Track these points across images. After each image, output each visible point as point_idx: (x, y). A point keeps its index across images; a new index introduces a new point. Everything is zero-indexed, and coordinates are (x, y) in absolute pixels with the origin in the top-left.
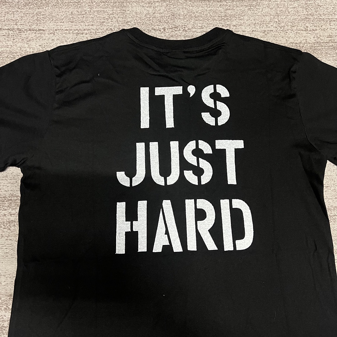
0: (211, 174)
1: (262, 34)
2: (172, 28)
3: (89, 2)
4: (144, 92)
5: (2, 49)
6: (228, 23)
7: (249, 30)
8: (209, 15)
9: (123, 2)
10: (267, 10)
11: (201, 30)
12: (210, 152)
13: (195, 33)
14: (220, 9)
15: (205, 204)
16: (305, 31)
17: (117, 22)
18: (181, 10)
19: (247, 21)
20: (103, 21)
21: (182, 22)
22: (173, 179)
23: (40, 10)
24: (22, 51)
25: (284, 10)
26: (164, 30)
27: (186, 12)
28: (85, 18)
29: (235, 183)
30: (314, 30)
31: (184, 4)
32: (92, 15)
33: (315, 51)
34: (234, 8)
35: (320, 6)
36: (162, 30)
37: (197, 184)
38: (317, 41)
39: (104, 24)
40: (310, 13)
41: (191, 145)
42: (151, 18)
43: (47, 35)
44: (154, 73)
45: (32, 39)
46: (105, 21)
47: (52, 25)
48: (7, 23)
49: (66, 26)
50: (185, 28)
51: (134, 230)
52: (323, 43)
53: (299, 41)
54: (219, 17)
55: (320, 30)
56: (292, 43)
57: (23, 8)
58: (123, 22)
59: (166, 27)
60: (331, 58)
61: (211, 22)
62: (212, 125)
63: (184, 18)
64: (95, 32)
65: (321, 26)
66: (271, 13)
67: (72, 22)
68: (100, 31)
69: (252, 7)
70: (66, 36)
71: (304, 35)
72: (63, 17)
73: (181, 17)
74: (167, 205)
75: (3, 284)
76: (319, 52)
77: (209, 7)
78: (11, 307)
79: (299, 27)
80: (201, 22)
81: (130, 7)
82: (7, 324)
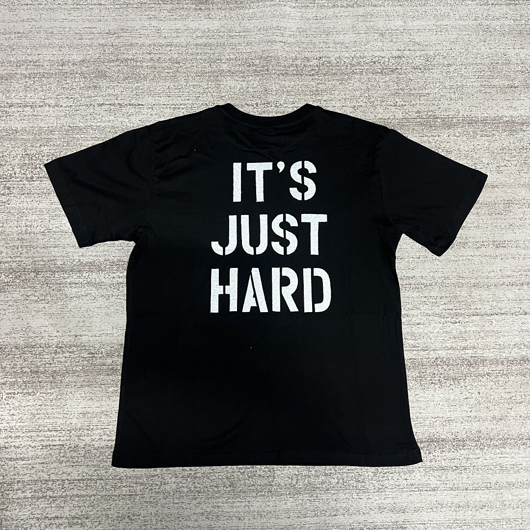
0: (296, 245)
1: (352, 110)
2: (265, 104)
3: (185, 76)
4: (237, 167)
5: (105, 124)
6: (319, 98)
7: (339, 106)
8: (300, 90)
9: (218, 76)
10: (357, 84)
11: (293, 105)
12: (296, 225)
13: (287, 108)
14: (312, 83)
15: (288, 272)
16: (394, 106)
17: (211, 97)
18: (273, 85)
19: (338, 96)
20: (199, 95)
21: (274, 97)
22: (261, 249)
23: (139, 84)
24: (123, 125)
25: (375, 84)
26: (257, 106)
27: (278, 88)
28: (181, 92)
29: (317, 253)
30: (403, 106)
31: (277, 79)
32: (188, 90)
33: (402, 127)
34: (326, 83)
35: (412, 80)
36: (255, 106)
37: (283, 254)
38: (405, 117)
39: (200, 98)
40: (401, 87)
41: (279, 219)
42: (244, 93)
43: (146, 110)
44: (247, 149)
45: (132, 114)
46: (200, 95)
47: (150, 100)
48: (109, 98)
49: (163, 100)
50: (276, 103)
51: (226, 293)
52: (411, 119)
53: (387, 117)
54: (310, 91)
55: (409, 106)
56: (380, 119)
57: (122, 82)
58: (218, 97)
59: (259, 102)
60: (417, 134)
61: (302, 97)
62: (299, 199)
63: (277, 94)
64: (190, 107)
65: (411, 102)
66: (362, 87)
67: (169, 97)
68: (195, 105)
69: (343, 82)
70: (163, 111)
71: (393, 111)
72: (161, 91)
73: (273, 93)
74: (255, 272)
75: (115, 335)
76: (407, 128)
77: (301, 81)
78: (122, 354)
79: (388, 102)
80: (293, 97)
81: (225, 81)
82: (120, 368)
